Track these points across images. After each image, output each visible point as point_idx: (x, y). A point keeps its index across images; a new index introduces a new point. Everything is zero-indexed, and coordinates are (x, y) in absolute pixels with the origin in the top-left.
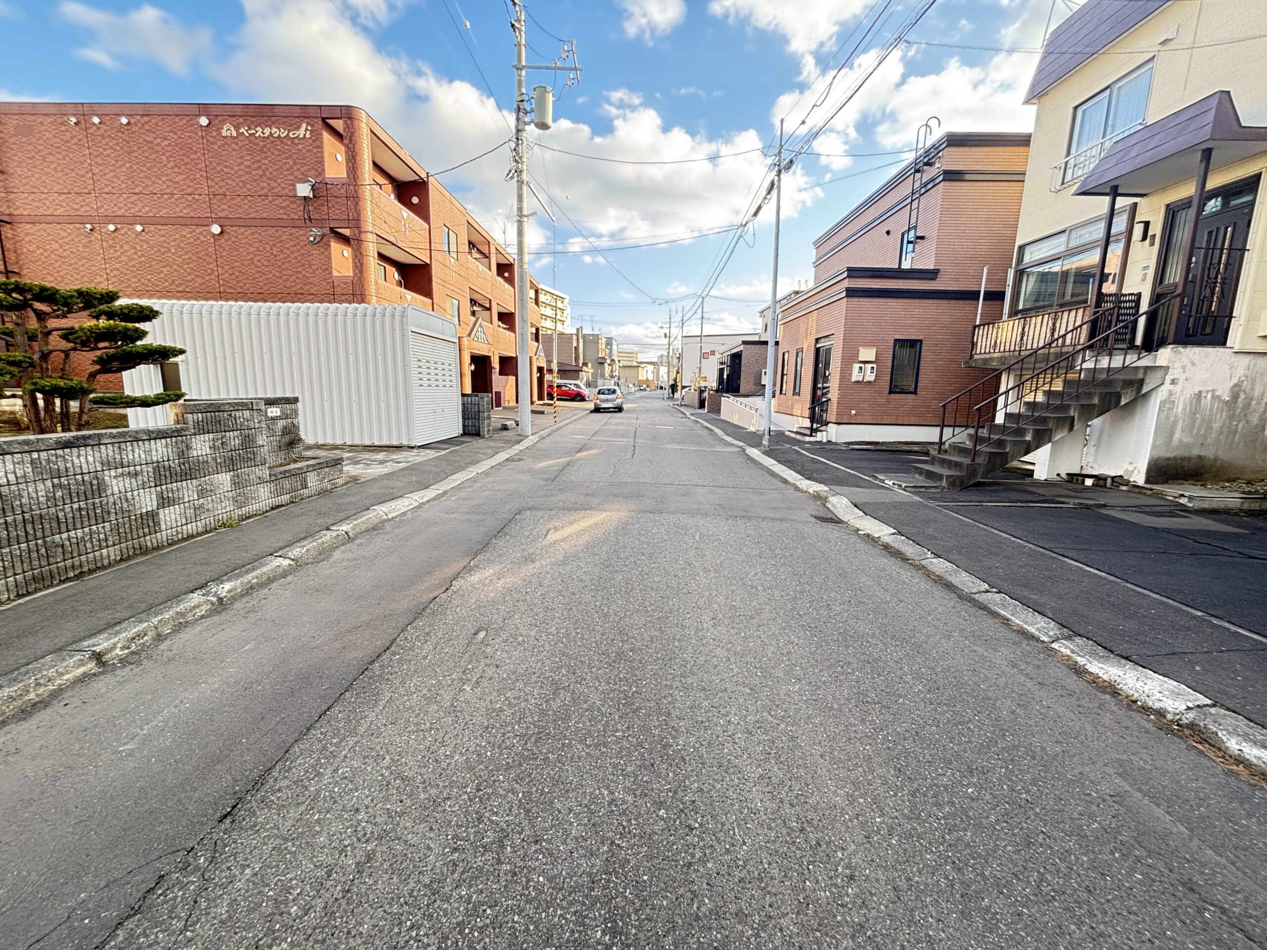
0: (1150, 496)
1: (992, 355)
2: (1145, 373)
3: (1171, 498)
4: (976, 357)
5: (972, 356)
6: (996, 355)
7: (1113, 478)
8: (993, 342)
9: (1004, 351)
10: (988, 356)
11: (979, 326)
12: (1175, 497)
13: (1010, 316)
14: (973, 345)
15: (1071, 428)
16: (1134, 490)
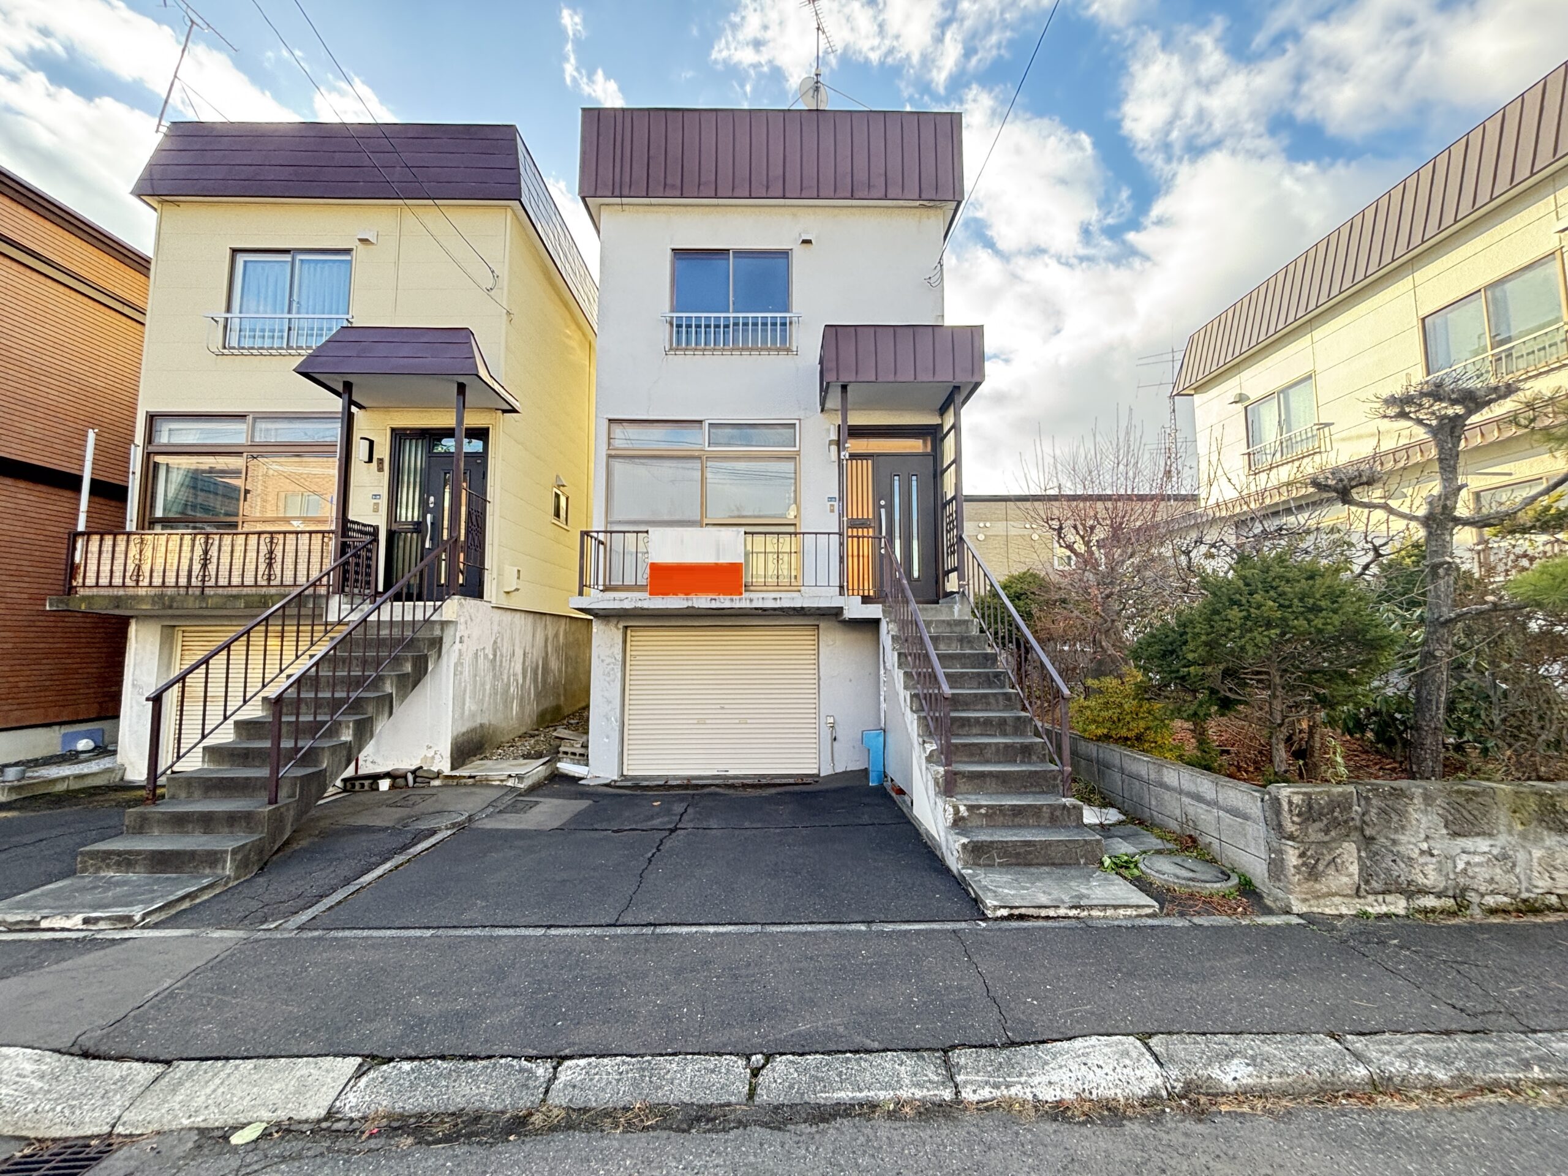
0: (473, 785)
1: (131, 592)
2: (442, 630)
3: (498, 783)
4: (82, 592)
5: (71, 590)
6: (142, 592)
7: (414, 772)
8: (131, 567)
9: (163, 585)
10: (121, 592)
11: (82, 534)
12: (502, 781)
13: (141, 525)
14: (72, 570)
15: (391, 714)
16: (450, 782)
